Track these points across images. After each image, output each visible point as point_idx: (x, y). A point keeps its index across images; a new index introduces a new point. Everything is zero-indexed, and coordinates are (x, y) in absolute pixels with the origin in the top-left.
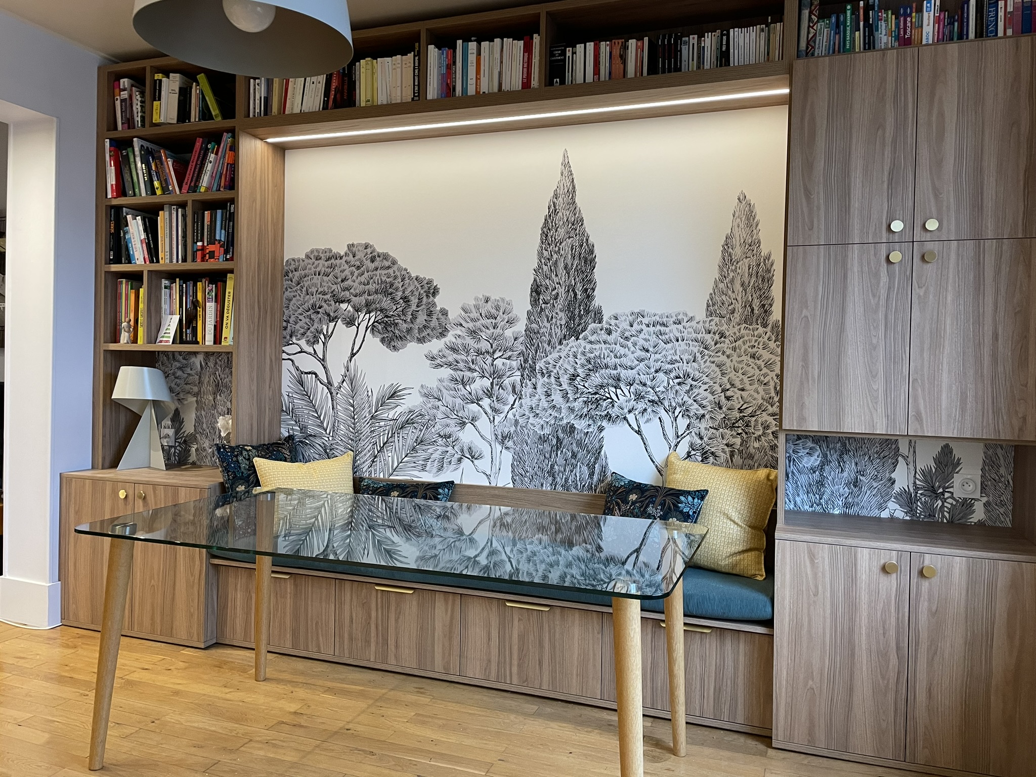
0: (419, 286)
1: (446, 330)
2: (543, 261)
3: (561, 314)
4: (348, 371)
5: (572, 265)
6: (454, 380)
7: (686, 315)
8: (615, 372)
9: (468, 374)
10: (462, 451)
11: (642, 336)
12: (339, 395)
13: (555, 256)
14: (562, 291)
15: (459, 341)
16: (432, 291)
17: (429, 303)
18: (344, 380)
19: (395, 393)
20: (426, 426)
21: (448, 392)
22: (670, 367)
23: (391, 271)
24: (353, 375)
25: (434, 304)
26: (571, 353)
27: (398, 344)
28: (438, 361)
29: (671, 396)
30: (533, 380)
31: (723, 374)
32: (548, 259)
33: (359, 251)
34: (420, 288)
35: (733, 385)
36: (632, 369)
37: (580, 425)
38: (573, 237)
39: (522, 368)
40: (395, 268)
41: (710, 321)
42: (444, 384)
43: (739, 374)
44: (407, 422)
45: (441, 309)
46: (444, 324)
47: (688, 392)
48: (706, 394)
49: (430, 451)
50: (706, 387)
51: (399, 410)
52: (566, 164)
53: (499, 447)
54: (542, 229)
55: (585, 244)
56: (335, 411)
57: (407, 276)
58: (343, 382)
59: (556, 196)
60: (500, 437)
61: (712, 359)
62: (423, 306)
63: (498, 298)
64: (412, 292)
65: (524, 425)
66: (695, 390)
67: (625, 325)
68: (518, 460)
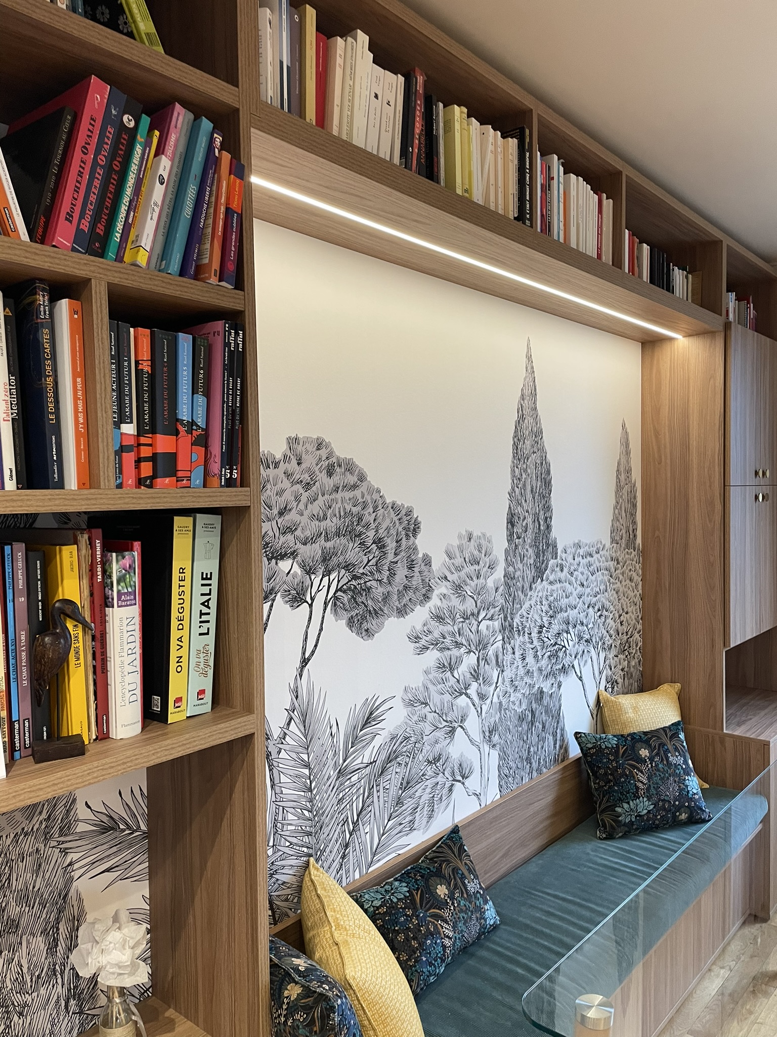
0: (396, 519)
1: (430, 589)
2: (515, 481)
3: (530, 550)
4: (297, 697)
5: (536, 487)
6: (441, 667)
7: (601, 542)
8: (566, 615)
9: (455, 652)
10: (453, 774)
11: (580, 569)
12: (283, 754)
13: (524, 476)
14: (529, 520)
15: (444, 604)
16: (412, 527)
17: (409, 548)
18: (291, 719)
19: (371, 714)
20: (412, 754)
21: (435, 688)
22: (595, 599)
23: (357, 493)
24: (305, 704)
25: (415, 549)
26: (538, 600)
27: (372, 624)
28: (423, 642)
29: (596, 630)
30: (512, 641)
31: (619, 600)
32: (519, 479)
33: (307, 452)
34: (397, 522)
35: (623, 609)
36: (575, 608)
37: (546, 687)
38: (536, 452)
39: (503, 628)
40: (363, 488)
41: (613, 547)
42: (431, 676)
43: (625, 598)
44: (389, 760)
45: (424, 555)
46: (427, 580)
47: (604, 623)
48: (612, 622)
49: (418, 794)
50: (611, 616)
51: (378, 742)
52: (529, 358)
53: (487, 748)
54: (513, 439)
55: (544, 462)
56: (278, 791)
57: (380, 502)
58: (289, 724)
59: (523, 397)
60: (487, 734)
61: (614, 587)
62: (403, 554)
63: (480, 534)
64: (388, 529)
65: (506, 707)
66: (607, 621)
67: (570, 559)
68: (503, 757)
